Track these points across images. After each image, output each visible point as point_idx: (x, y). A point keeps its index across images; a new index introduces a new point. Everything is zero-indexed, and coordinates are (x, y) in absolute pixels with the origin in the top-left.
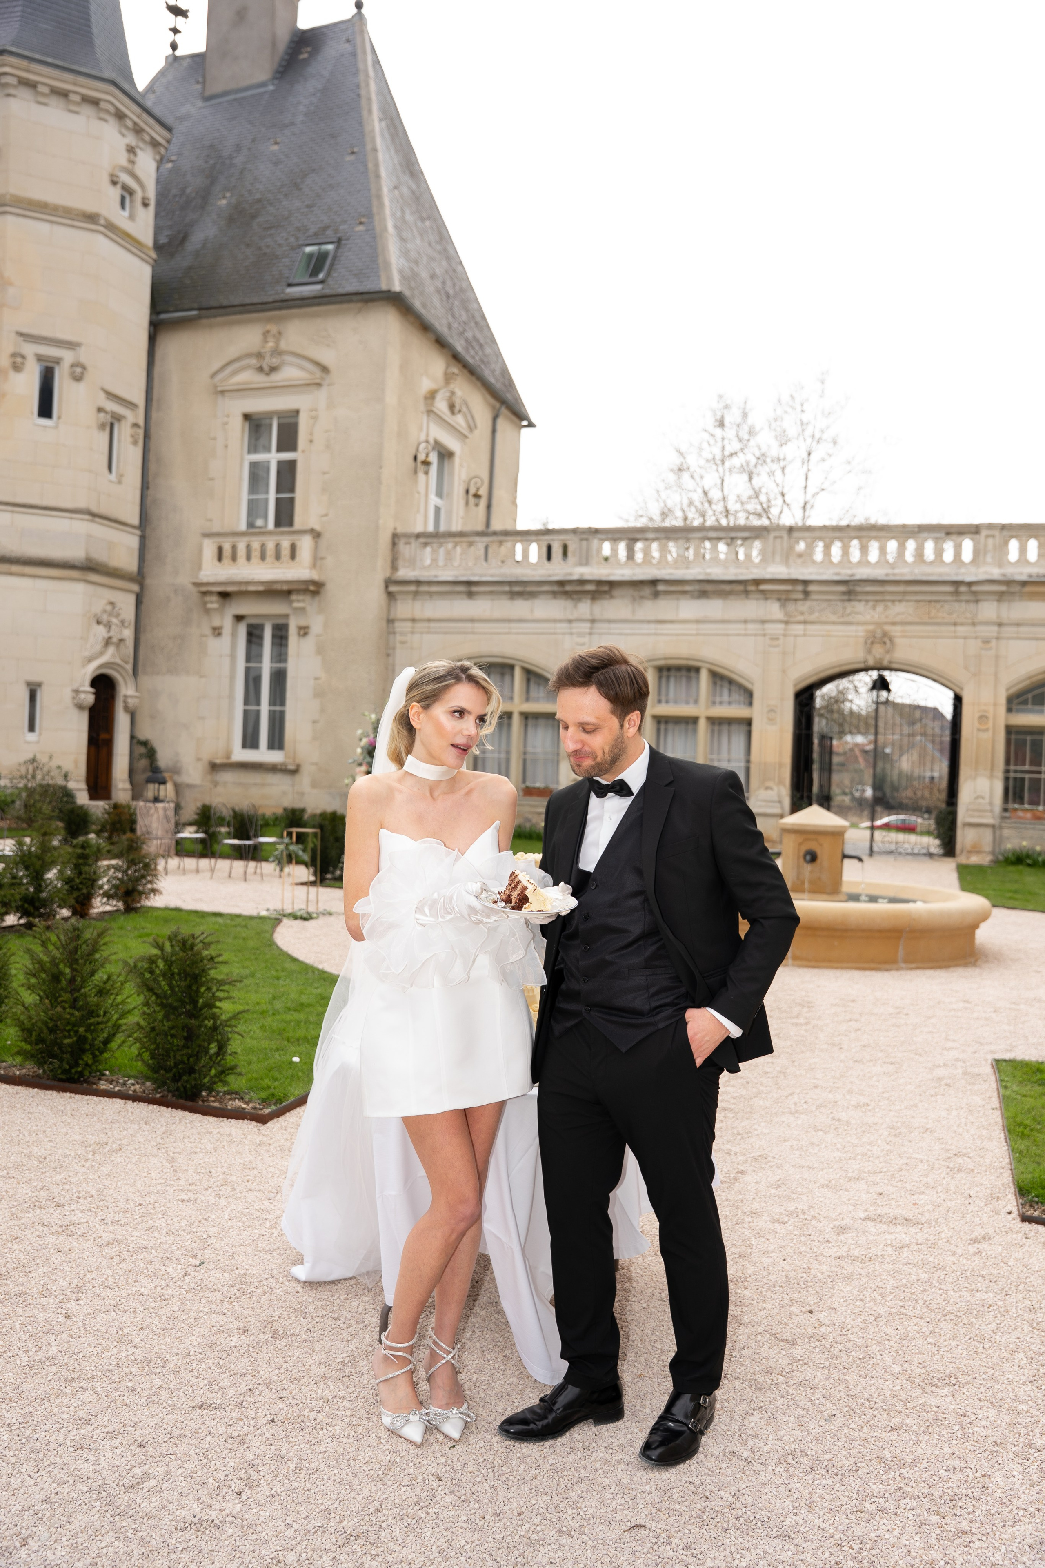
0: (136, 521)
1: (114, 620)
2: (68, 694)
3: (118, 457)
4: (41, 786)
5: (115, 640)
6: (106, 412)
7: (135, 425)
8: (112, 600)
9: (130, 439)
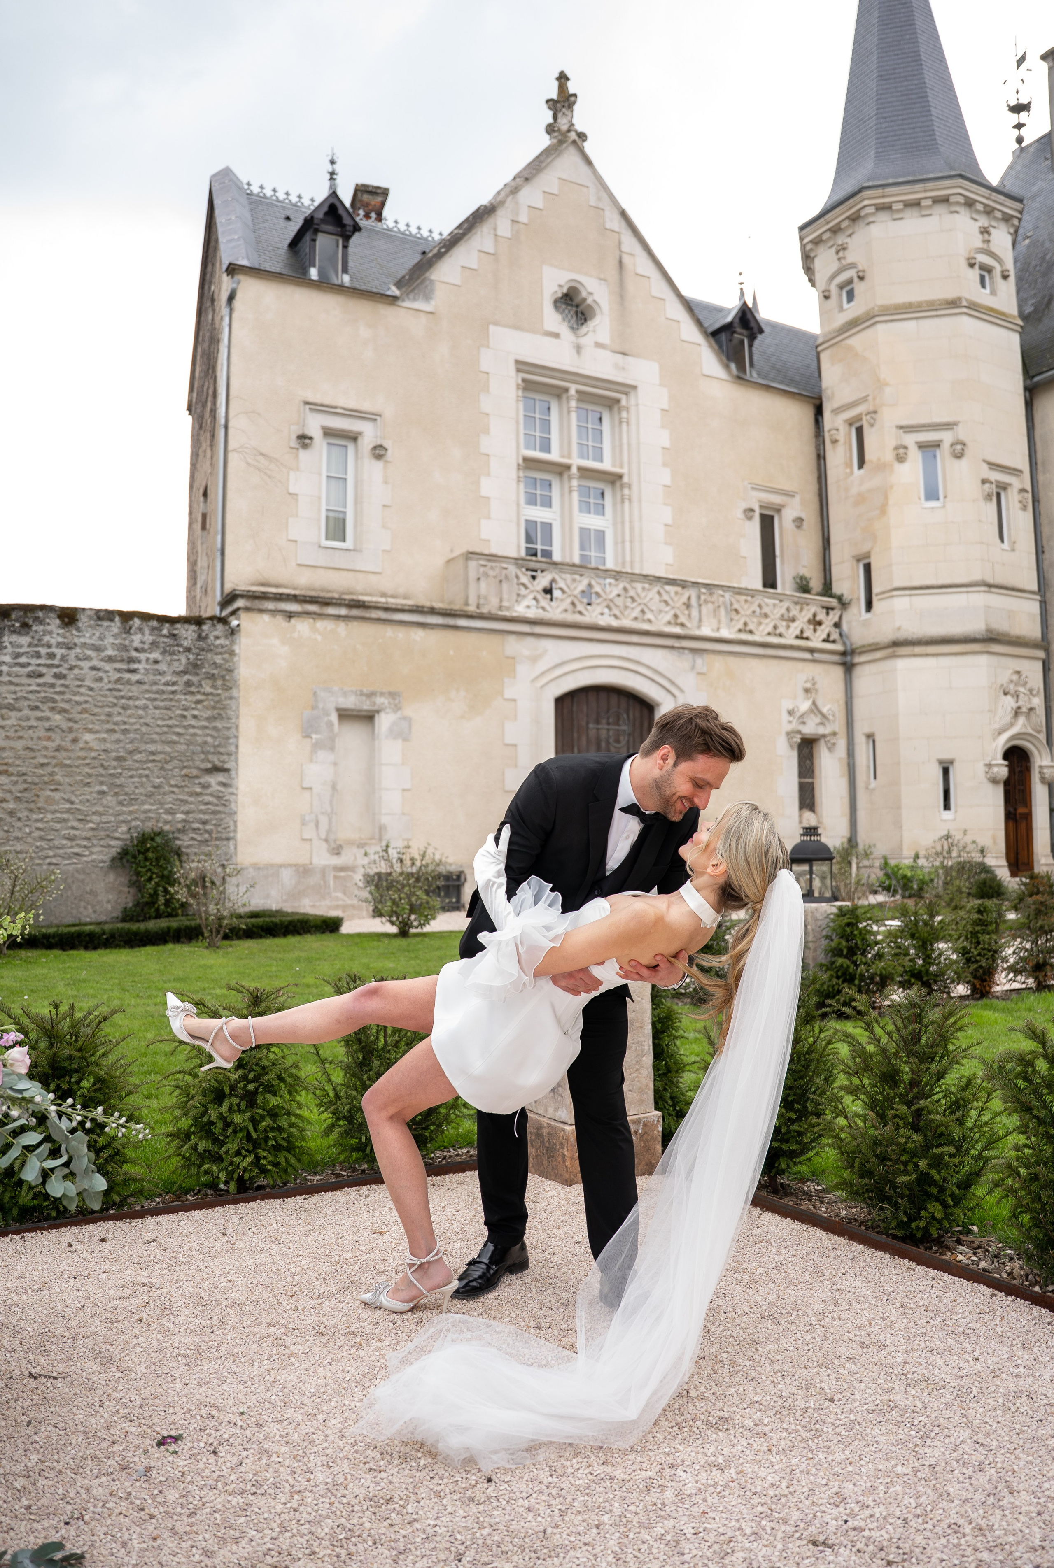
0: (1035, 587)
1: (1022, 689)
2: (981, 769)
3: (1009, 525)
4: (959, 863)
5: (1024, 709)
6: (991, 483)
7: (1023, 490)
8: (1018, 669)
9: (1018, 505)
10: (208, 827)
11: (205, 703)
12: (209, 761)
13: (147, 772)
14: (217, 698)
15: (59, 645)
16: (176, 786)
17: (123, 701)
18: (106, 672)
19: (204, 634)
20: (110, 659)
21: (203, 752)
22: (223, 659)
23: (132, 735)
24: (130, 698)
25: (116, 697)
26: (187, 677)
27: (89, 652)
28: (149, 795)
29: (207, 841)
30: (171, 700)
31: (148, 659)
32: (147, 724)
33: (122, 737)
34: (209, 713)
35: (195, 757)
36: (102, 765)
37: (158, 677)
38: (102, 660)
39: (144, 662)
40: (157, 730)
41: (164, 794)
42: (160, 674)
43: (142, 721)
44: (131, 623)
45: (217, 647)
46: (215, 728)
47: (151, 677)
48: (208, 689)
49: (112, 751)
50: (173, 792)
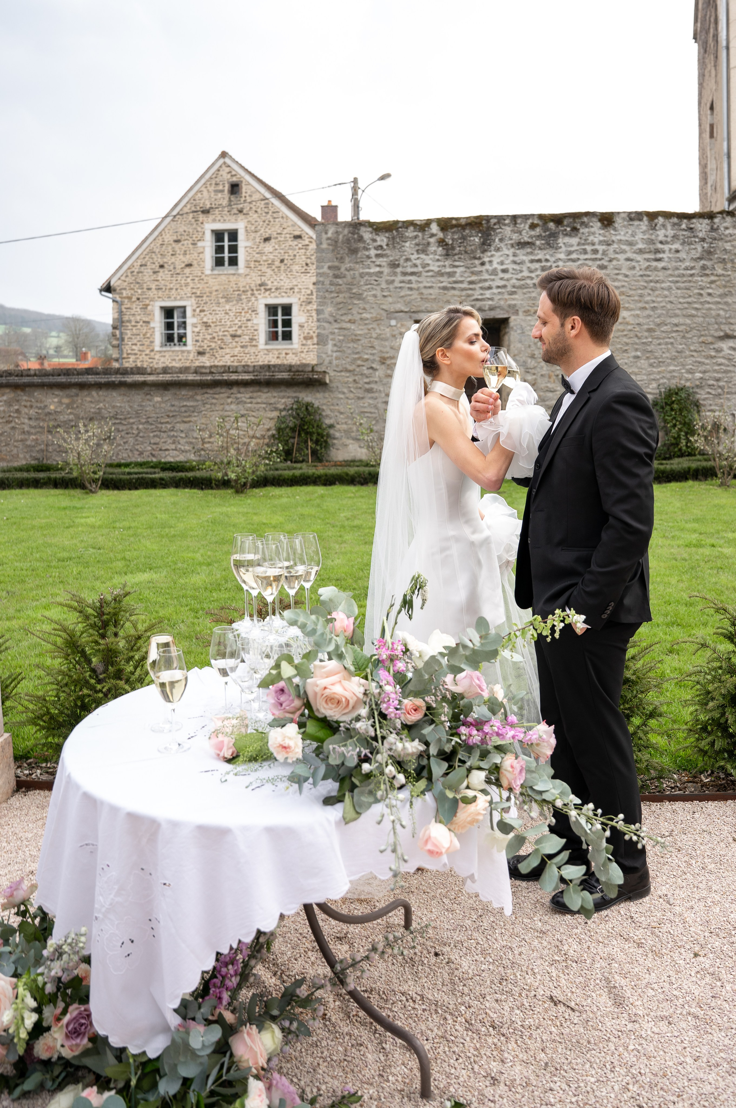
10: (721, 384)
11: (718, 283)
12: (722, 330)
13: (672, 340)
14: (727, 279)
15: (601, 243)
16: (695, 351)
17: (652, 284)
18: (638, 262)
19: (715, 226)
20: (641, 251)
21: (716, 323)
22: (732, 246)
23: (659, 311)
24: (657, 282)
25: (646, 282)
26: (702, 262)
27: (624, 247)
28: (673, 359)
29: (720, 395)
30: (690, 281)
31: (670, 250)
32: (671, 302)
33: (652, 313)
34: (721, 291)
35: (711, 327)
36: (637, 336)
37: (680, 264)
38: (635, 252)
39: (667, 252)
40: (680, 306)
41: (686, 357)
42: (680, 261)
43: (667, 299)
44: (656, 221)
45: (726, 236)
46: (726, 303)
47: (674, 264)
48: (720, 271)
49: (644, 324)
50: (693, 356)
